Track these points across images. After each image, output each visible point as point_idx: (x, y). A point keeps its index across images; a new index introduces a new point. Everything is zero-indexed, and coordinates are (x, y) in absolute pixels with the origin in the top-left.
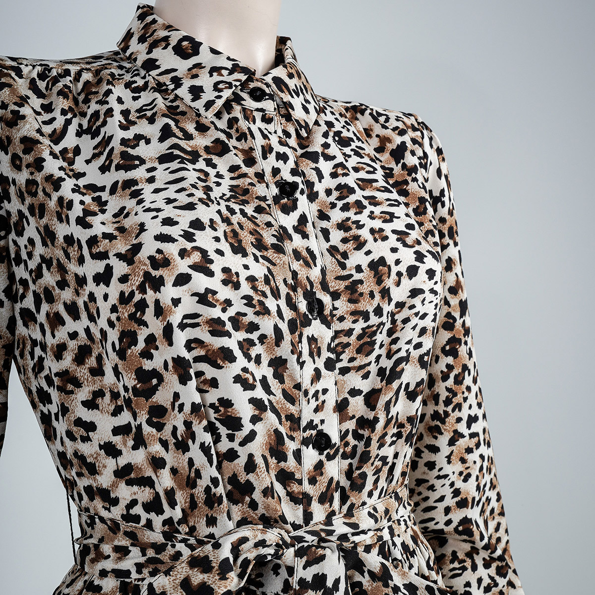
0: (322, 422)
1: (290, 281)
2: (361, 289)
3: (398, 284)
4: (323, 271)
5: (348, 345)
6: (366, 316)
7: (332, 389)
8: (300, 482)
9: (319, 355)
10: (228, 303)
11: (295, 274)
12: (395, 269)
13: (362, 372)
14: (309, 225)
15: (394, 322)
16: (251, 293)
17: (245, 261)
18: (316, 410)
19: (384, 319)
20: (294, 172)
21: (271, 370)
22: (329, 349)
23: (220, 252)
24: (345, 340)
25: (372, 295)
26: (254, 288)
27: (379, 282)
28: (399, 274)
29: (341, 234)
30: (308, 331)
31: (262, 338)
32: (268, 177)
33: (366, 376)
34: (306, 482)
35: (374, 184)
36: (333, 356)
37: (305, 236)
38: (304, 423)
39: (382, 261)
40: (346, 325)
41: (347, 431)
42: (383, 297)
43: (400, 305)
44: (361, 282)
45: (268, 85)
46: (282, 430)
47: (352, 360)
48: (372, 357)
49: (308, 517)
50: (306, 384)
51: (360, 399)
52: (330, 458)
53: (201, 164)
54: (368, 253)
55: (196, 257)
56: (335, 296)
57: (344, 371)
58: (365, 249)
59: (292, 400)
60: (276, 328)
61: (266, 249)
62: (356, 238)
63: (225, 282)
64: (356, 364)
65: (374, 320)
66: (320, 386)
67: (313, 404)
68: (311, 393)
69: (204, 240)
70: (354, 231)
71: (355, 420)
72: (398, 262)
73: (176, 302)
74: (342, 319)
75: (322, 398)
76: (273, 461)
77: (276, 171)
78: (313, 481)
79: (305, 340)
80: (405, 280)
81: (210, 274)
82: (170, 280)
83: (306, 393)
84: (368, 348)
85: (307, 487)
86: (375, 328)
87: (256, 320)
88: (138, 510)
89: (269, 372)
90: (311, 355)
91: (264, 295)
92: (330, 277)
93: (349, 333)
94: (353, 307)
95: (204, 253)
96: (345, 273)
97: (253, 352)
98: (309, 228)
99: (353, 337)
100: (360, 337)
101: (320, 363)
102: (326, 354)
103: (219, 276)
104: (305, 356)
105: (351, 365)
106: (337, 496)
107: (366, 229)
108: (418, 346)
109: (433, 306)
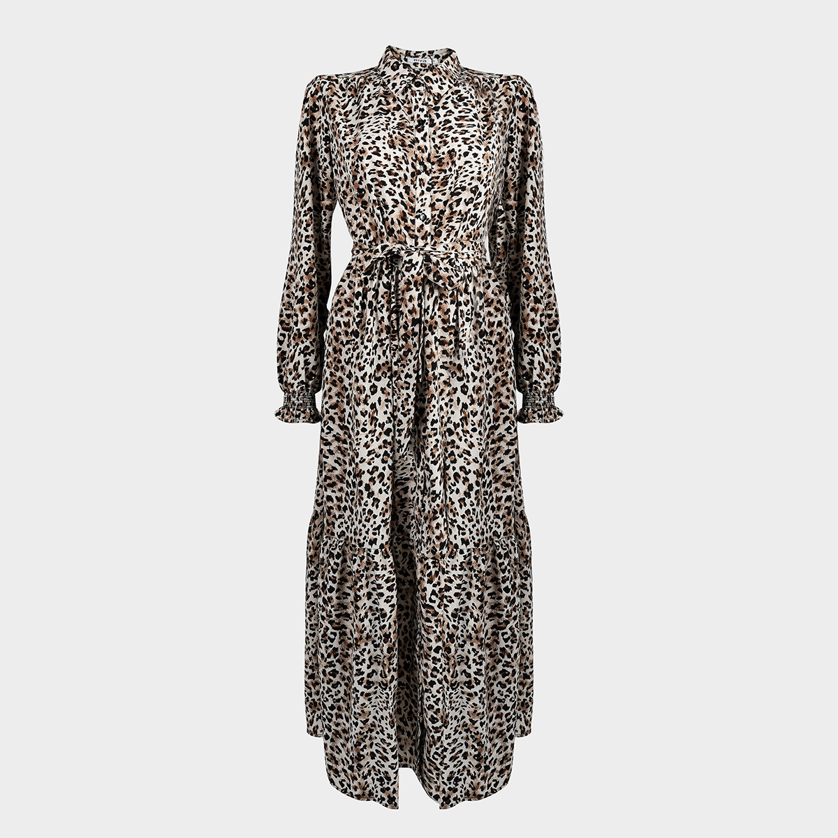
0: (424, 210)
1: (414, 158)
2: (443, 161)
3: (459, 159)
4: (429, 155)
5: (437, 182)
6: (445, 172)
7: (429, 199)
8: (414, 231)
9: (424, 185)
10: (387, 165)
11: (416, 155)
12: (458, 153)
13: (442, 193)
14: (428, 136)
15: (457, 174)
16: (395, 162)
17: (394, 151)
18: (422, 206)
19: (453, 173)
20: (425, 116)
21: (404, 190)
22: (428, 183)
23: (384, 148)
24: (436, 180)
25: (448, 163)
26: (397, 161)
27: (451, 158)
28: (460, 155)
29: (440, 140)
30: (419, 177)
31: (400, 178)
32: (415, 118)
33: (444, 194)
34: (416, 231)
35: (466, 118)
36: (430, 186)
37: (425, 141)
38: (416, 210)
39: (453, 150)
40: (436, 175)
41: (435, 215)
42: (452, 164)
43: (460, 167)
44: (443, 158)
45: (422, 80)
46: (406, 211)
47: (439, 188)
48: (447, 187)
49: (416, 244)
50: (417, 196)
51: (442, 203)
52: (426, 223)
53: (389, 115)
54: (449, 147)
55: (375, 150)
56: (433, 164)
57: (435, 192)
58: (447, 146)
59: (412, 202)
60: (405, 175)
61: (406, 146)
62: (445, 141)
63: (385, 158)
64: (440, 189)
65: (448, 173)
66: (423, 197)
67: (420, 203)
68: (419, 199)
69: (379, 144)
70: (444, 139)
71: (439, 211)
72: (460, 150)
73: (367, 165)
74: (434, 172)
75: (424, 201)
76: (402, 222)
77: (418, 116)
78: (419, 231)
79: (418, 180)
80: (462, 158)
81: (380, 155)
82: (365, 158)
83: (417, 199)
84: (445, 184)
85: (416, 233)
86: (448, 176)
87: (397, 172)
88: (362, 238)
89: (403, 191)
90: (420, 185)
91: (401, 163)
92: (432, 156)
93: (438, 177)
94: (440, 168)
95: (378, 148)
96: (438, 155)
97: (397, 184)
98: (427, 137)
99: (439, 180)
100: (442, 180)
101: (424, 189)
102: (426, 185)
103: (383, 156)
104: (418, 185)
105: (438, 190)
106: (429, 238)
107: (450, 138)
108: (470, 184)
109: (478, 168)
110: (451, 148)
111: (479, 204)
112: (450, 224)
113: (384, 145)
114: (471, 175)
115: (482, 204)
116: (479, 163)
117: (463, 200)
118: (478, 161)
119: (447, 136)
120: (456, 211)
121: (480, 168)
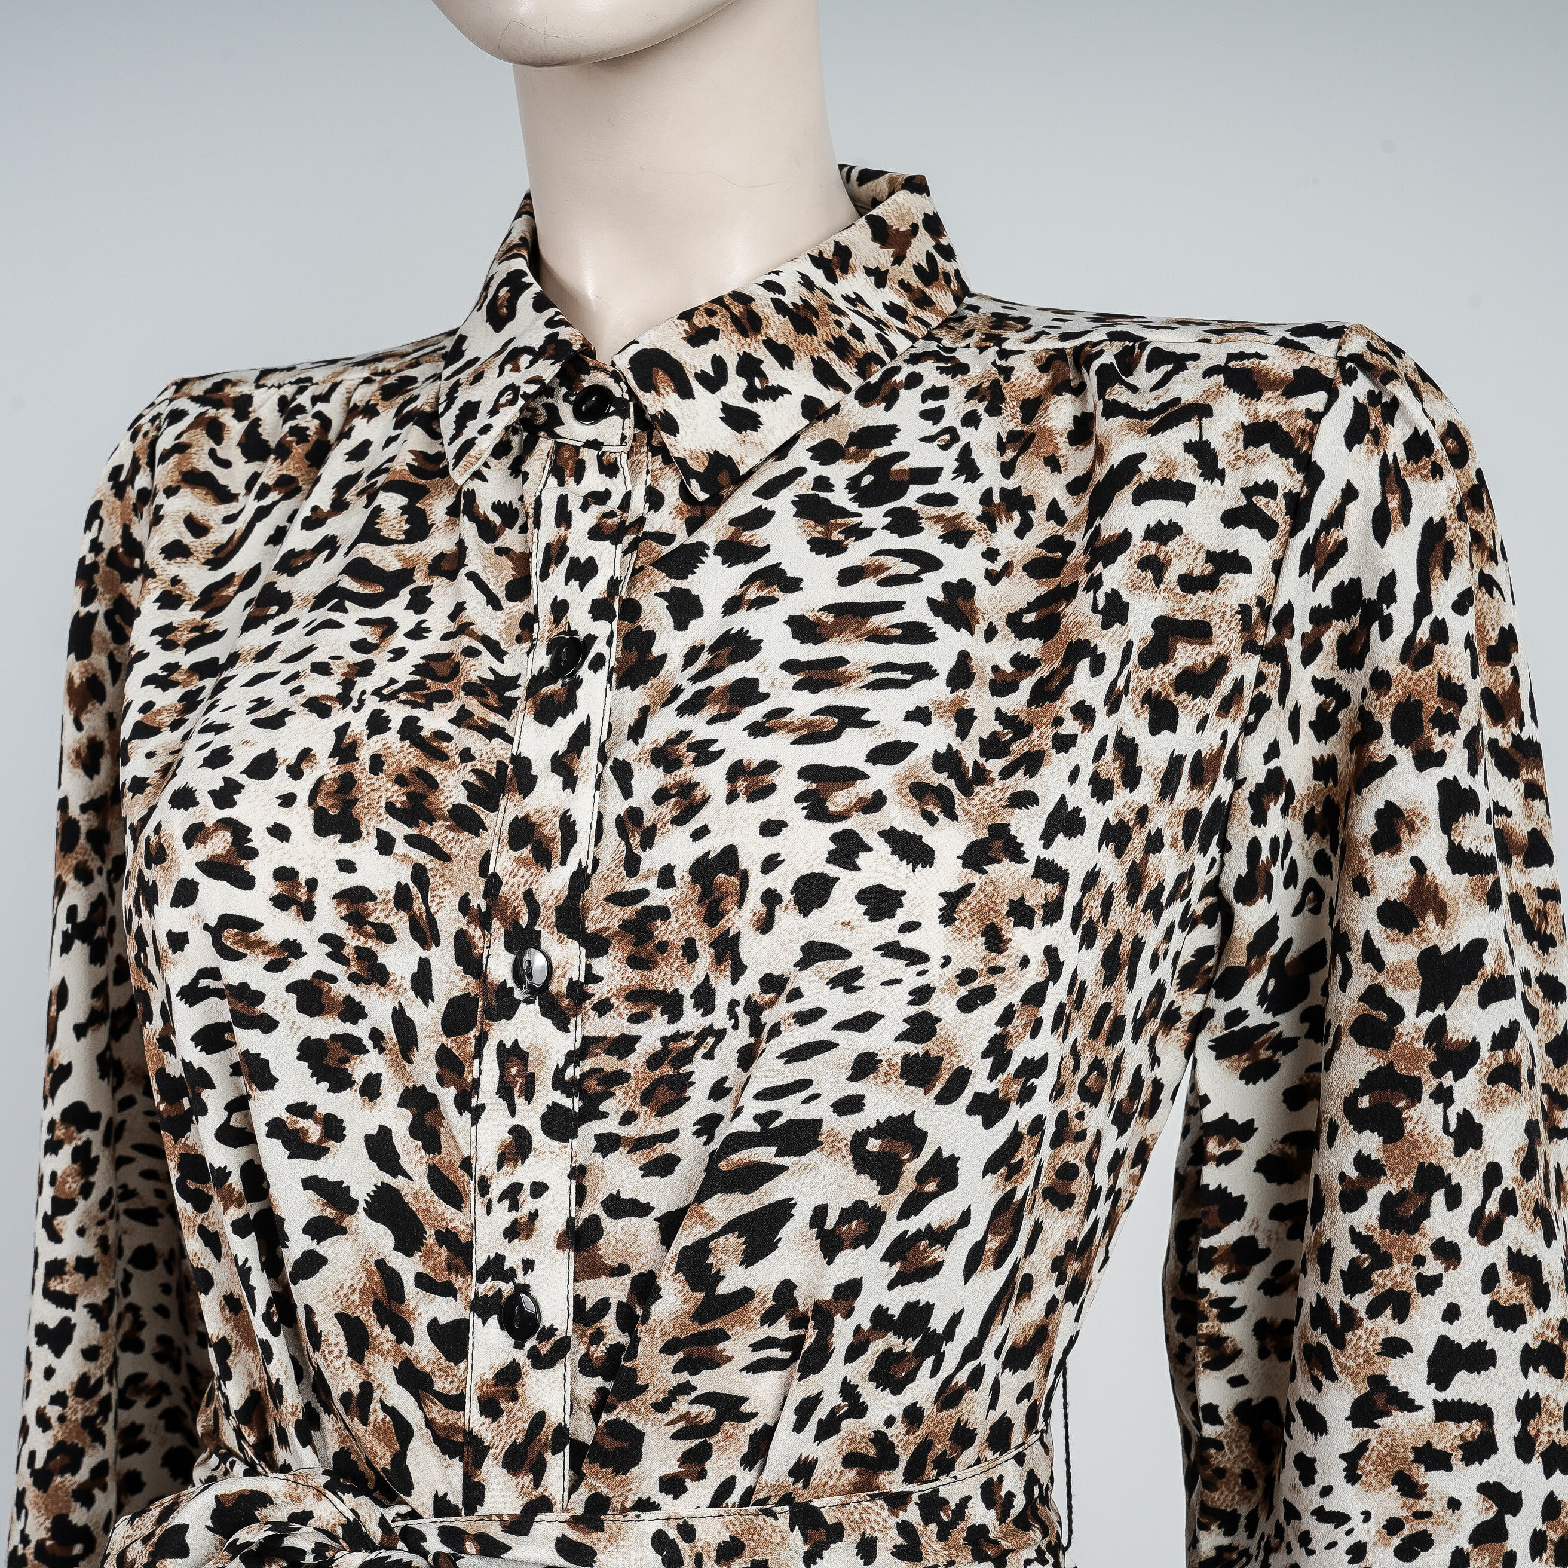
0: (528, 1265)
1: (478, 902)
2: (663, 931)
3: (766, 925)
4: (580, 880)
5: (621, 1077)
6: (672, 1006)
7: (562, 1190)
8: (456, 1402)
9: (529, 1093)
10: (292, 949)
11: (493, 884)
12: (758, 884)
13: (643, 1157)
14: (590, 753)
15: (756, 1028)
16: (341, 929)
17: (347, 851)
18: (513, 1232)
19: (720, 1018)
21: (406, 1117)
22: (559, 1082)
23: (280, 832)
24: (608, 1063)
25: (690, 952)
26: (356, 920)
27: (713, 915)
28: (771, 898)
30: (502, 1032)
31: (376, 1035)
33: (664, 1166)
34: (473, 1407)
36: (574, 1104)
37: (570, 782)
38: (479, 1260)
39: (730, 855)
40: (613, 1025)
41: (603, 1305)
42: (719, 960)
43: (773, 984)
44: (663, 913)
46: (407, 1267)
47: (628, 1118)
48: (685, 1118)
49: (474, 1493)
50: (485, 1161)
51: (646, 1229)
52: (541, 1362)
54: (700, 834)
55: (220, 844)
56: (596, 946)
57: (607, 1144)
58: (695, 823)
59: (453, 1197)
60: (400, 1017)
61: (431, 819)
62: (686, 790)
63: (281, 902)
64: (632, 1131)
65: (692, 1020)
66: (525, 1173)
67: (503, 1216)
68: (496, 1191)
69: (255, 802)
70: (688, 772)
71: (627, 1279)
72: (771, 863)
73: (178, 941)
74: (603, 1007)
75: (528, 1204)
78: (490, 1408)
79: (490, 1052)
80: (787, 917)
81: (246, 882)
82: (166, 893)
83: (484, 1186)
84: (664, 1095)
85: (473, 1419)
86: (690, 1042)
87: (357, 993)
89: (399, 1122)
90: (505, 1091)
91: (386, 934)
93: (624, 1045)
94: (638, 978)
95: (239, 832)
96: (633, 885)
97: (360, 1069)
98: (588, 762)
99: (635, 1062)
100: (654, 1061)
101: (530, 1116)
102: (547, 1095)
103: (266, 886)
104: (487, 1094)
105: (625, 1131)
106: (558, 1466)
107: (721, 767)
108: (849, 1105)
109: (901, 994)
110: (713, 845)
111: (943, 1236)
112: (706, 1381)
113: (284, 817)
114: (855, 1044)
115: (964, 1241)
116: (915, 957)
117: (802, 1215)
118: (907, 941)
119: (705, 753)
120: (745, 1295)
121: (922, 994)
